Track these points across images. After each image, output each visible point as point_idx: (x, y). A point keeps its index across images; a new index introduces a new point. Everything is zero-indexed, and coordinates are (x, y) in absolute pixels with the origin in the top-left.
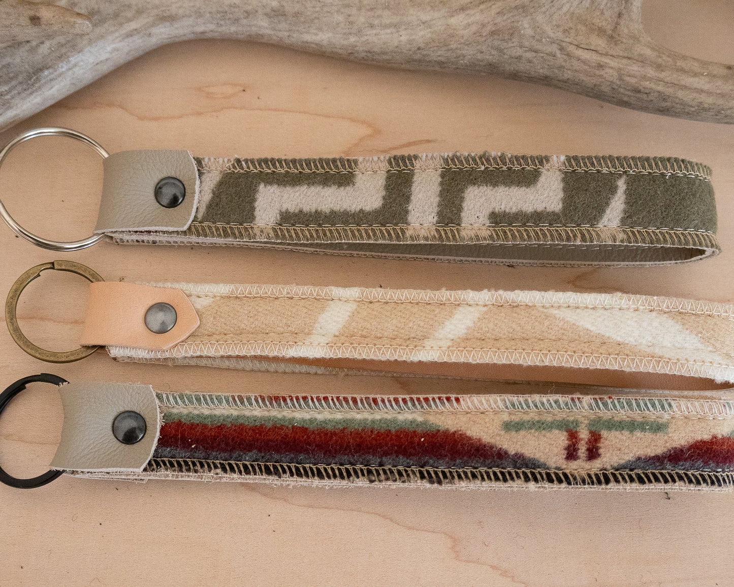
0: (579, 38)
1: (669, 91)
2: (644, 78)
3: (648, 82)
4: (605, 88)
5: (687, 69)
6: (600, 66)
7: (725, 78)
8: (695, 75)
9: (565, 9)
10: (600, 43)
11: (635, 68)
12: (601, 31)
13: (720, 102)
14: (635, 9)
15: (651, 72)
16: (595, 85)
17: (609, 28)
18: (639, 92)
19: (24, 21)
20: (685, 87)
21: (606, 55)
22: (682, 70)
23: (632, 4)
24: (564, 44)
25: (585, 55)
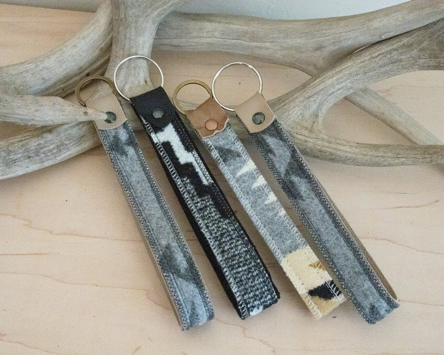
0: (298, 131)
1: (334, 151)
2: (323, 146)
3: (325, 148)
4: (308, 150)
5: (341, 143)
6: (306, 141)
7: (357, 147)
8: (344, 145)
9: (292, 119)
10: (306, 133)
11: (319, 142)
12: (306, 128)
13: (354, 156)
14: (320, 120)
15: (326, 144)
16: (304, 149)
17: (310, 127)
18: (322, 151)
19: (81, 113)
20: (339, 150)
21: (308, 137)
22: (339, 144)
23: (318, 118)
24: (291, 133)
25: (300, 137)
